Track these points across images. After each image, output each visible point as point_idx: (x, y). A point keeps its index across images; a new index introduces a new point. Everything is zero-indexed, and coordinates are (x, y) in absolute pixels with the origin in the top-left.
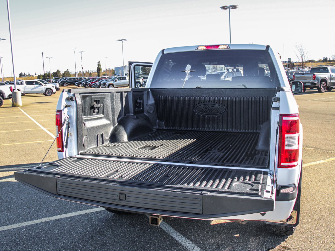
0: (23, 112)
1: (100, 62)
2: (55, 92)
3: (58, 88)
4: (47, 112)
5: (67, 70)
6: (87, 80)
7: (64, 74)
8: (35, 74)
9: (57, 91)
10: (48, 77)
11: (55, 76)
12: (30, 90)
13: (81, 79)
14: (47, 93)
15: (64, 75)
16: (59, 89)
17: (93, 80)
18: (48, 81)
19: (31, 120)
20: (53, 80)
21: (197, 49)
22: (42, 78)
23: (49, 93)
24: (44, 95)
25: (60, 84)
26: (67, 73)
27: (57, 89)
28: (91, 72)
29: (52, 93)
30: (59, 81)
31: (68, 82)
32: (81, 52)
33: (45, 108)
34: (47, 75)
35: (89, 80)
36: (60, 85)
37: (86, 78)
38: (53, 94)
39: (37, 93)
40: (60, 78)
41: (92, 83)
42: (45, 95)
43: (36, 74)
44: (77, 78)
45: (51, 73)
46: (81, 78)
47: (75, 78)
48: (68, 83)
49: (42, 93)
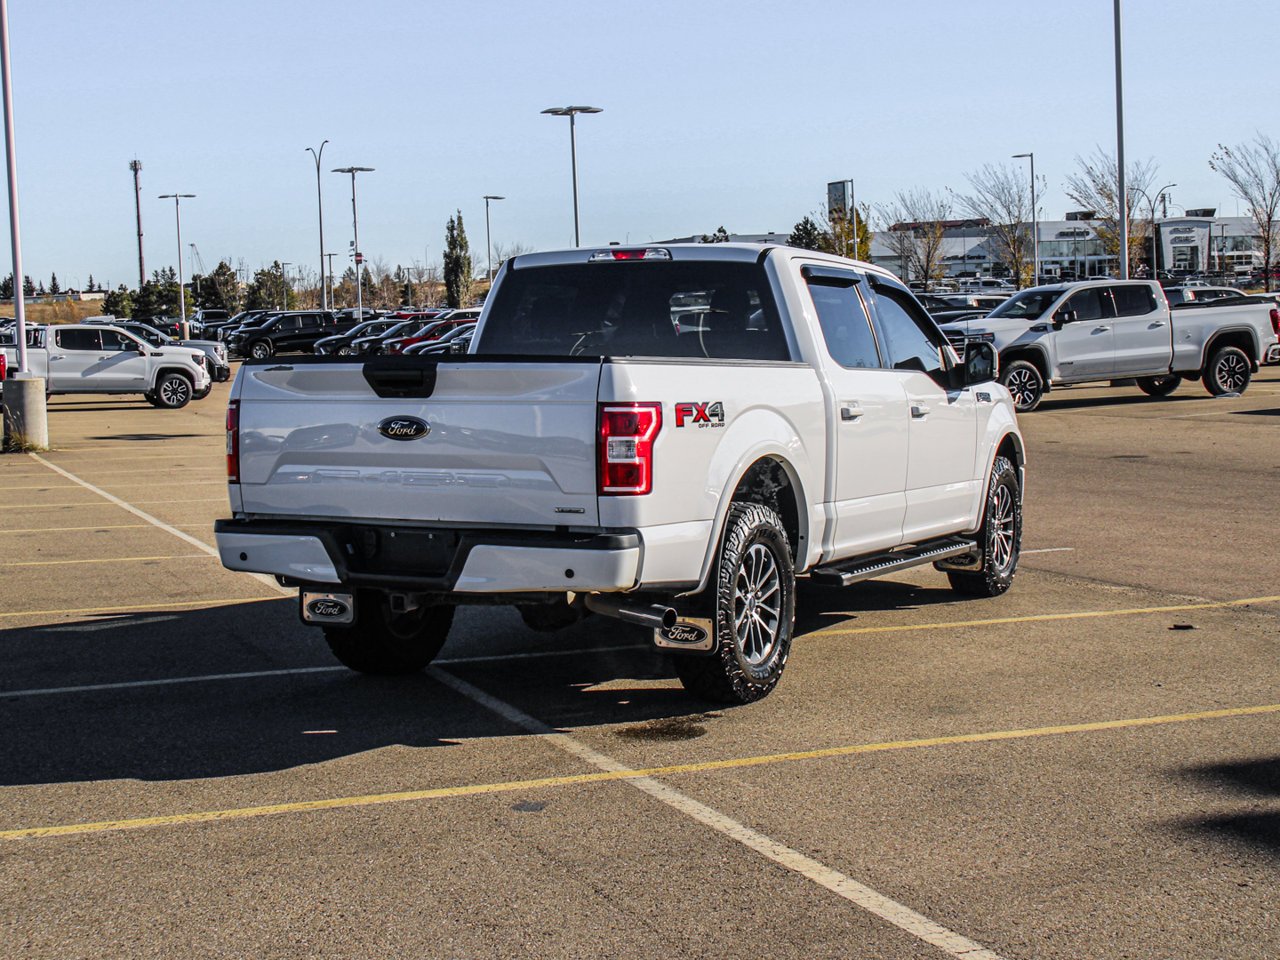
0: (61, 471)
1: (460, 223)
2: (208, 388)
3: (221, 369)
4: (169, 475)
5: (276, 265)
6: (379, 328)
7: (253, 291)
8: (92, 286)
9: (215, 385)
10: (164, 307)
11: (207, 301)
12: (78, 375)
13: (348, 320)
14: (163, 395)
15: (253, 298)
16: (228, 370)
17: (414, 328)
18: (163, 328)
19: (107, 500)
20: (192, 322)
21: (592, 259)
22: (132, 310)
23: (174, 392)
24: (148, 405)
25: (232, 345)
26: (272, 283)
27: (218, 374)
28: (415, 281)
29: (191, 393)
30: (225, 330)
31: (274, 336)
32: (351, 170)
33: (159, 460)
34: (160, 293)
35: (389, 325)
36: (230, 351)
37: (376, 316)
38: (193, 398)
39: (111, 393)
40: (233, 309)
41: (405, 344)
42: (155, 400)
43: (96, 289)
44: (328, 316)
45: (184, 278)
46: (351, 313)
47: (312, 316)
48: (275, 341)
49: (140, 392)
